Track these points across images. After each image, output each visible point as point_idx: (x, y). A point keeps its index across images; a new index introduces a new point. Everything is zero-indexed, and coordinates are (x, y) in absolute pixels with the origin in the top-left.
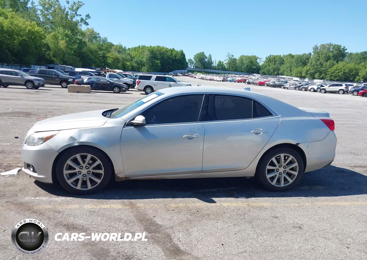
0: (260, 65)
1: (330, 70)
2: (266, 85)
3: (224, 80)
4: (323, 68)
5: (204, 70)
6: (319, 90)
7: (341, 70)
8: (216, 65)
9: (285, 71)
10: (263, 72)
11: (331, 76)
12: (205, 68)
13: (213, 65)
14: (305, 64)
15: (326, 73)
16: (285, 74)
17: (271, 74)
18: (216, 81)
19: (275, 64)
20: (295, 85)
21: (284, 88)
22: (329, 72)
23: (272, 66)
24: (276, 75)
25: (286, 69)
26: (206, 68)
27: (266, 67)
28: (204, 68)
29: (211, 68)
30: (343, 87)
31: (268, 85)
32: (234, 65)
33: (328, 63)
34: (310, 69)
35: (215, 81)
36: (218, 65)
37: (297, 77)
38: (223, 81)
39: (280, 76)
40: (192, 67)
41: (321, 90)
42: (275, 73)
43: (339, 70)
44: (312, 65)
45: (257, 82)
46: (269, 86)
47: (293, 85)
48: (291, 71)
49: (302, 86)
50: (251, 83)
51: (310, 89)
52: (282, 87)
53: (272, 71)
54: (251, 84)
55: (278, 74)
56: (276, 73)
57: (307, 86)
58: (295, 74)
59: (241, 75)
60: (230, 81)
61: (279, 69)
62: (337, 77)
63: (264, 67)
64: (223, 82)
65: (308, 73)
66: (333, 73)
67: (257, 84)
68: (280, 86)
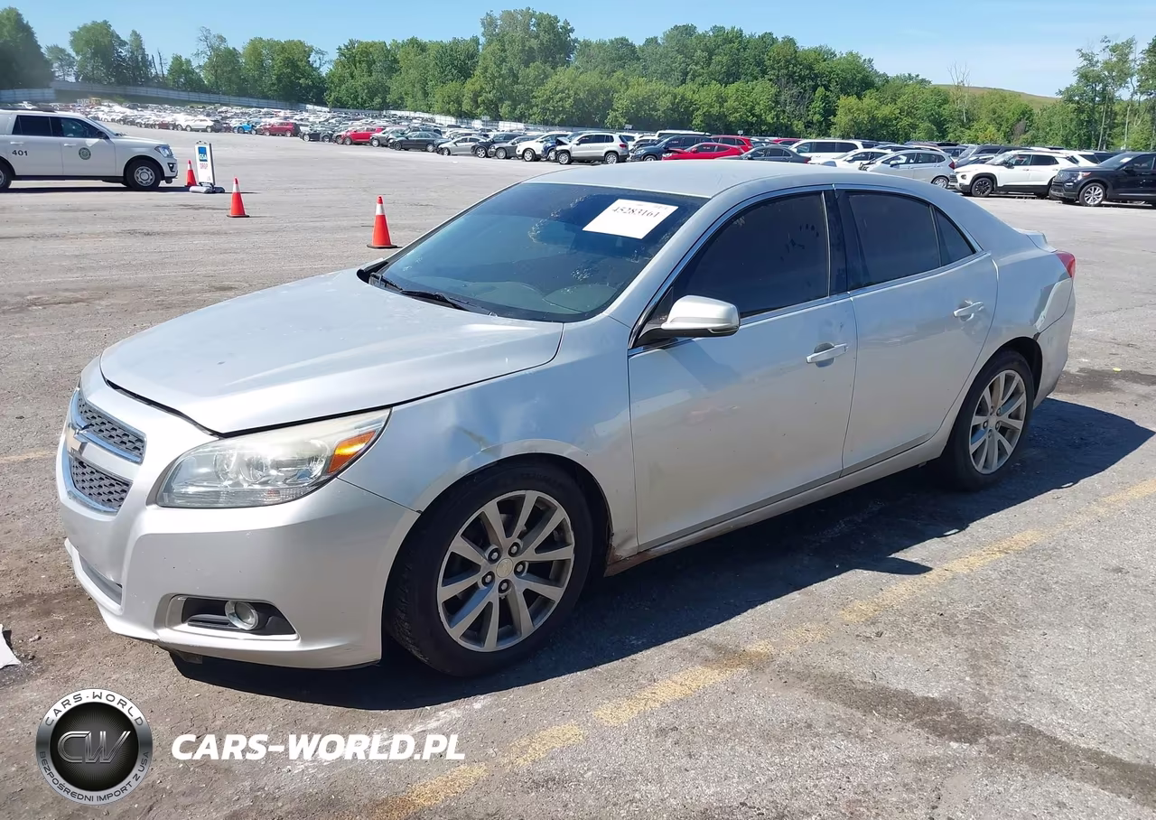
0: (324, 75)
1: (541, 93)
2: (375, 143)
3: (218, 127)
4: (521, 87)
5: (119, 90)
6: (552, 155)
7: (567, 91)
8: (166, 73)
9: (406, 94)
10: (337, 100)
11: (545, 110)
12: (122, 81)
13: (153, 71)
14: (465, 72)
15: (528, 102)
16: (409, 103)
17: (362, 105)
18: (189, 129)
19: (370, 73)
20: (471, 140)
21: (440, 151)
22: (535, 98)
23: (362, 80)
24: (381, 109)
25: (408, 87)
26: (128, 84)
27: (342, 81)
28: (119, 83)
29: (148, 81)
30: (615, 145)
31: (384, 144)
32: (230, 72)
33: (532, 71)
34: (482, 88)
35: (183, 129)
36: (171, 71)
37: (448, 113)
38: (215, 129)
39: (393, 112)
40: (72, 79)
41: (558, 154)
42: (373, 103)
43: (563, 92)
44: (488, 75)
45: (343, 133)
46: (386, 146)
47: (465, 140)
48: (426, 94)
49: (494, 142)
50: (322, 136)
51: (521, 153)
52: (430, 148)
53: (364, 95)
54: (323, 141)
55: (385, 106)
56: (377, 100)
57: (509, 144)
58: (440, 104)
59: (263, 108)
60: (241, 130)
61: (387, 90)
62: (559, 112)
63: (336, 80)
64: (214, 133)
65: (479, 101)
66: (548, 101)
67: (344, 139)
68: (421, 146)
